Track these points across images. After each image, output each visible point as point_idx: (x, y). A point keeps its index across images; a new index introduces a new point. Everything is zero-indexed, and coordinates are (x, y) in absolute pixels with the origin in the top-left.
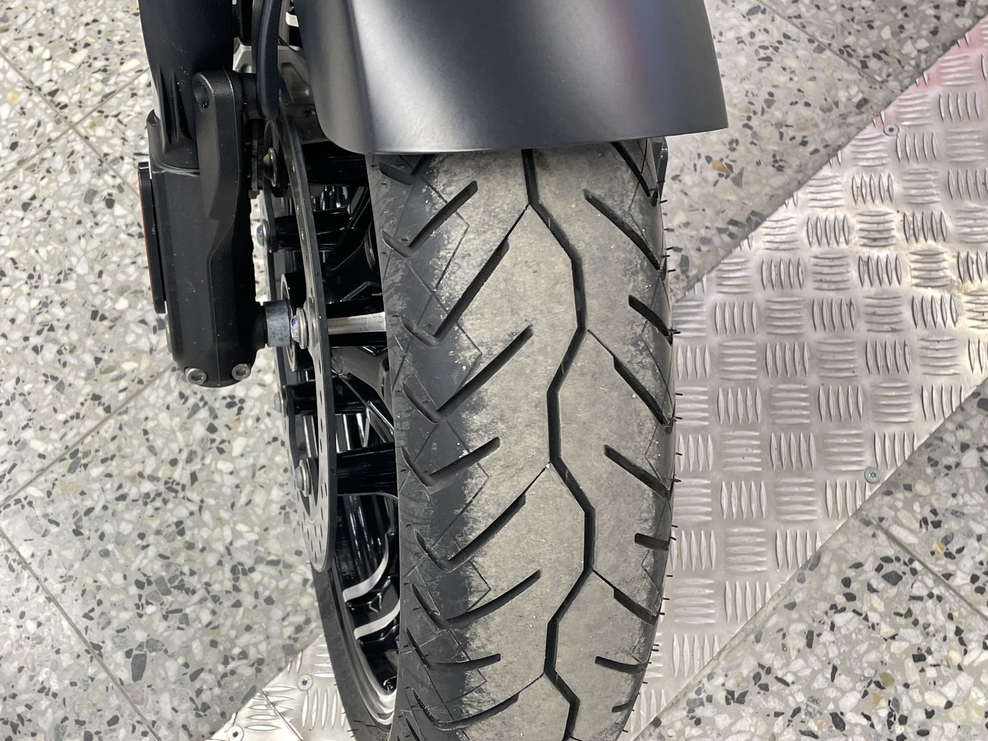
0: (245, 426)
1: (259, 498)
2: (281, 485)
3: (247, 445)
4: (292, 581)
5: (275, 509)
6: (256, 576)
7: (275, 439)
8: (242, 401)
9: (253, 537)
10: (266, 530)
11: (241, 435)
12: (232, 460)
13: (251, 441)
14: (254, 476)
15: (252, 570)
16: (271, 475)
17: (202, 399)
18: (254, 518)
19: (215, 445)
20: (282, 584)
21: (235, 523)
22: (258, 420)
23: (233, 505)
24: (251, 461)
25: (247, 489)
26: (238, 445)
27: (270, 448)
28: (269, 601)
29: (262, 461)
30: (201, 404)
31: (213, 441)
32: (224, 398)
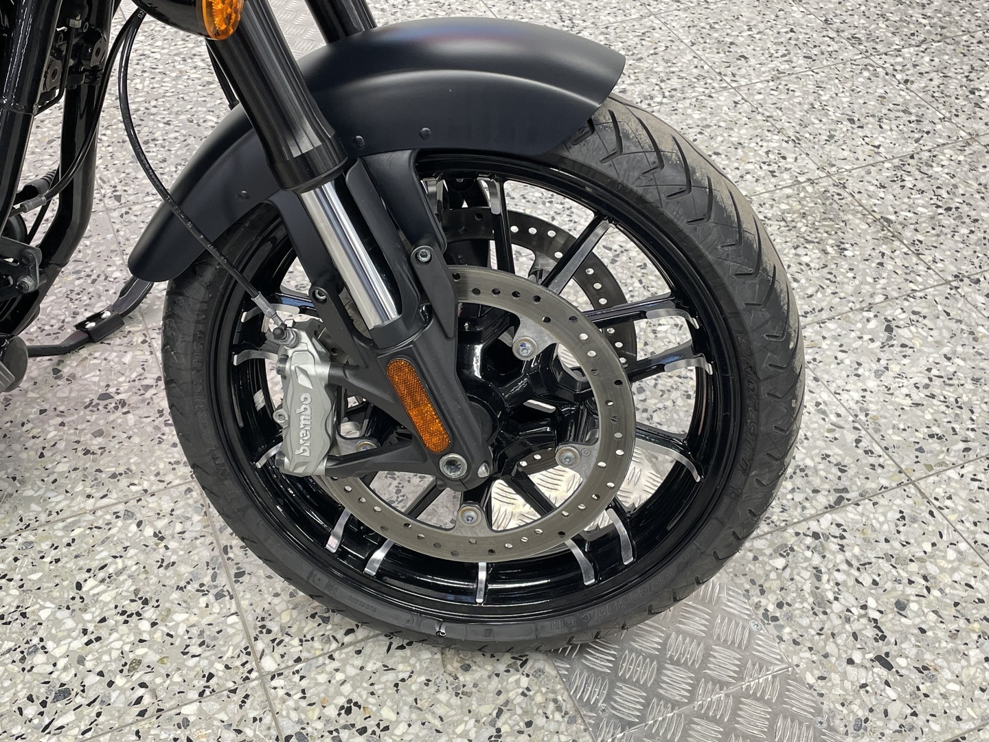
0: (373, 704)
1: (441, 710)
2: (438, 691)
3: (391, 708)
4: (519, 704)
5: (455, 701)
6: (505, 729)
7: (396, 685)
8: (350, 701)
9: (472, 722)
10: (470, 711)
11: (378, 711)
12: (398, 722)
13: (389, 703)
14: (420, 709)
15: (499, 730)
16: (426, 697)
17: (331, 732)
18: (455, 718)
19: (378, 731)
20: (519, 711)
21: (454, 733)
22: (372, 694)
23: (438, 731)
24: (406, 708)
25: (429, 717)
26: (387, 714)
27: (402, 691)
28: (529, 724)
29: (410, 700)
30: (335, 734)
31: (374, 732)
32: (339, 715)
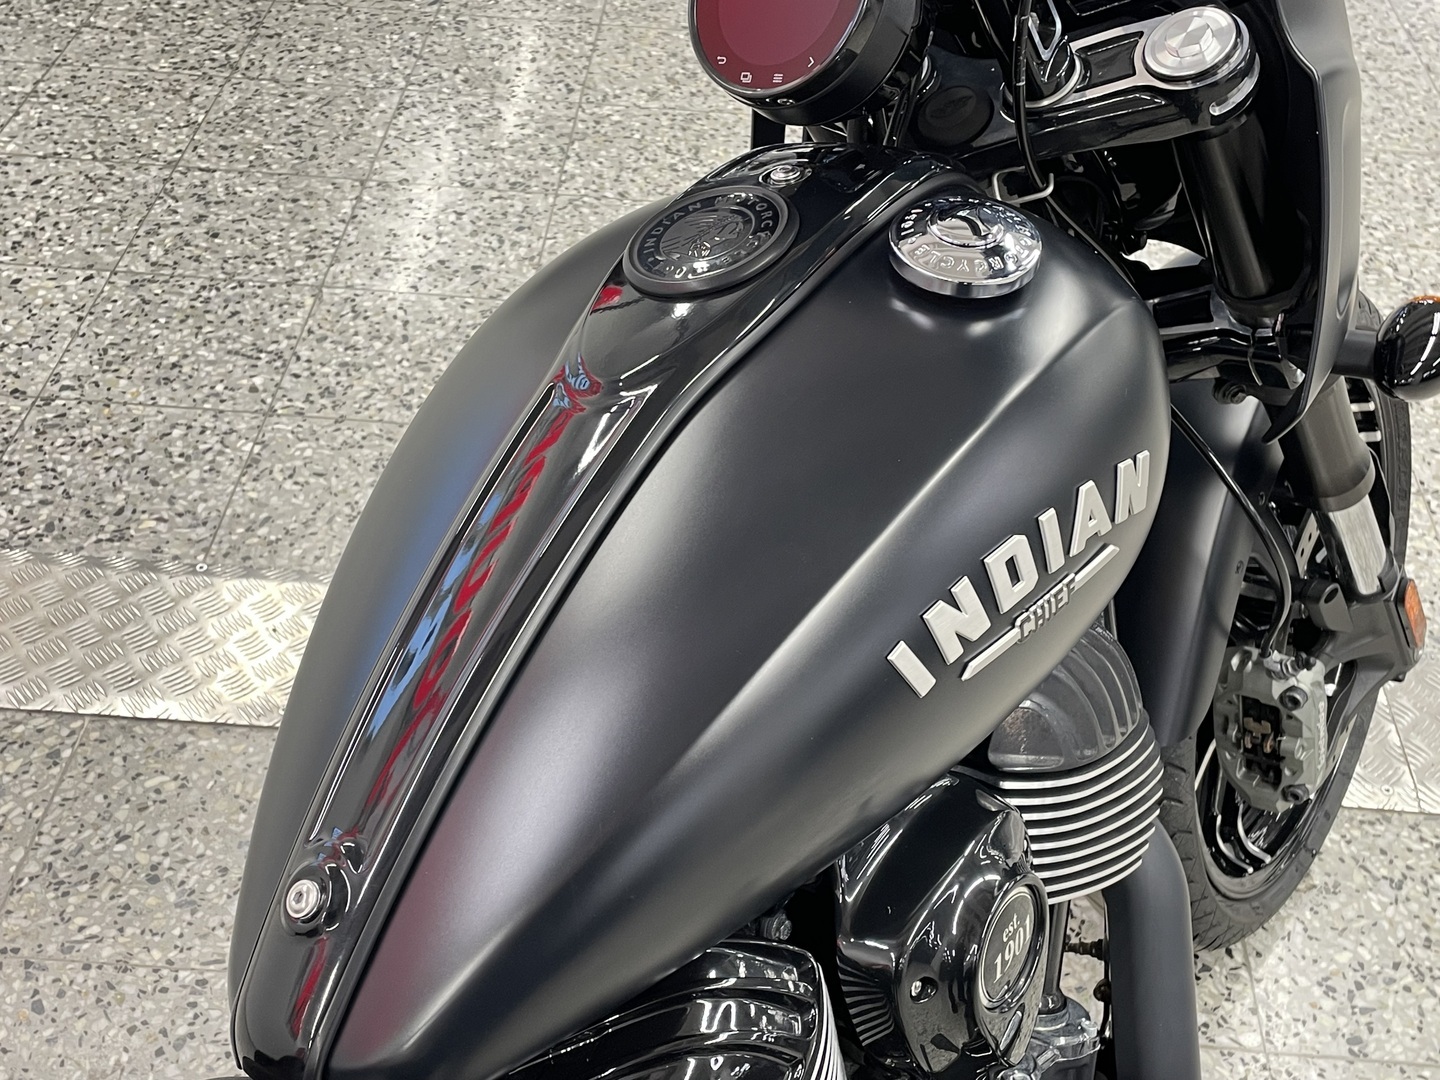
0: (1329, 966)
1: (1350, 914)
2: (1326, 907)
3: (1336, 952)
4: (1359, 850)
5: (1342, 897)
6: (1384, 872)
7: (1310, 938)
8: (1320, 984)
9: (1370, 894)
10: (1358, 891)
11: (1336, 963)
12: (1355, 952)
13: (1331, 951)
14: (1344, 929)
15: (1385, 878)
16: (1330, 919)
17: (1354, 1013)
18: (1362, 905)
19: (1364, 973)
20: (1367, 854)
21: (1380, 913)
22: (1315, 961)
23: (1375, 924)
24: (1340, 940)
25: (1355, 925)
26: (1344, 958)
27: (1319, 936)
28: (1383, 852)
29: (1330, 934)
30: (1357, 1010)
31: (1364, 977)
32: (1334, 998)
